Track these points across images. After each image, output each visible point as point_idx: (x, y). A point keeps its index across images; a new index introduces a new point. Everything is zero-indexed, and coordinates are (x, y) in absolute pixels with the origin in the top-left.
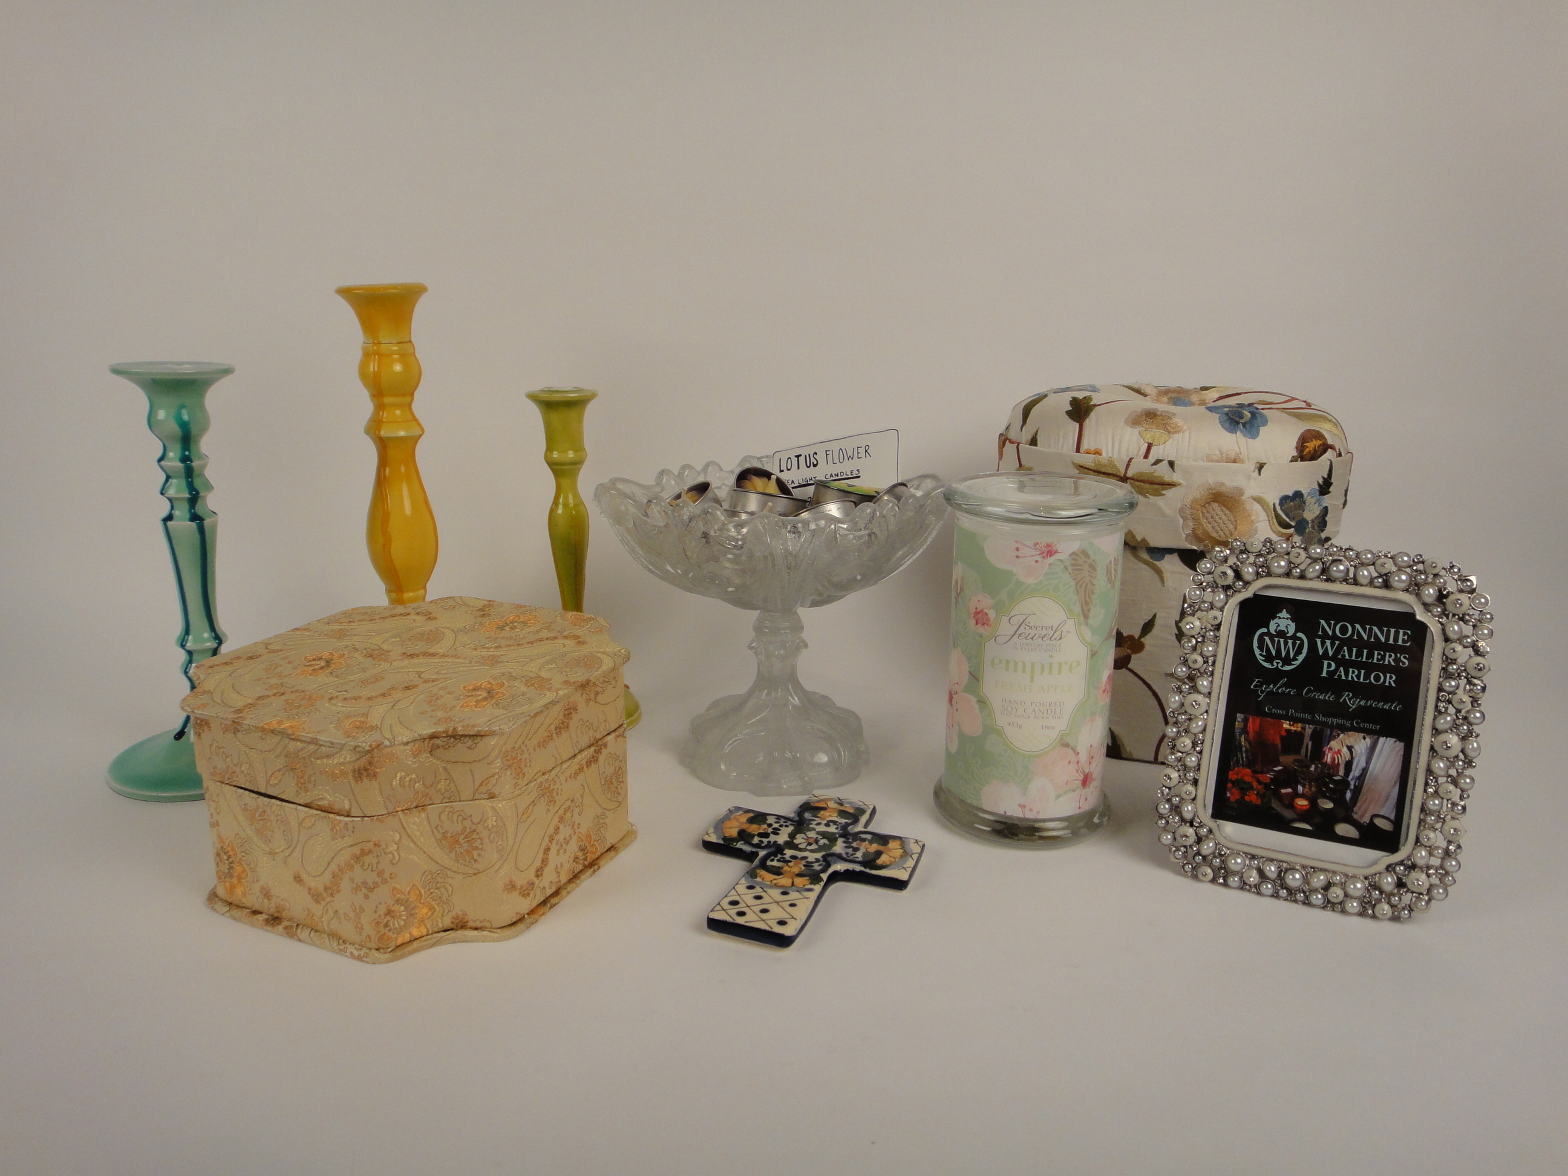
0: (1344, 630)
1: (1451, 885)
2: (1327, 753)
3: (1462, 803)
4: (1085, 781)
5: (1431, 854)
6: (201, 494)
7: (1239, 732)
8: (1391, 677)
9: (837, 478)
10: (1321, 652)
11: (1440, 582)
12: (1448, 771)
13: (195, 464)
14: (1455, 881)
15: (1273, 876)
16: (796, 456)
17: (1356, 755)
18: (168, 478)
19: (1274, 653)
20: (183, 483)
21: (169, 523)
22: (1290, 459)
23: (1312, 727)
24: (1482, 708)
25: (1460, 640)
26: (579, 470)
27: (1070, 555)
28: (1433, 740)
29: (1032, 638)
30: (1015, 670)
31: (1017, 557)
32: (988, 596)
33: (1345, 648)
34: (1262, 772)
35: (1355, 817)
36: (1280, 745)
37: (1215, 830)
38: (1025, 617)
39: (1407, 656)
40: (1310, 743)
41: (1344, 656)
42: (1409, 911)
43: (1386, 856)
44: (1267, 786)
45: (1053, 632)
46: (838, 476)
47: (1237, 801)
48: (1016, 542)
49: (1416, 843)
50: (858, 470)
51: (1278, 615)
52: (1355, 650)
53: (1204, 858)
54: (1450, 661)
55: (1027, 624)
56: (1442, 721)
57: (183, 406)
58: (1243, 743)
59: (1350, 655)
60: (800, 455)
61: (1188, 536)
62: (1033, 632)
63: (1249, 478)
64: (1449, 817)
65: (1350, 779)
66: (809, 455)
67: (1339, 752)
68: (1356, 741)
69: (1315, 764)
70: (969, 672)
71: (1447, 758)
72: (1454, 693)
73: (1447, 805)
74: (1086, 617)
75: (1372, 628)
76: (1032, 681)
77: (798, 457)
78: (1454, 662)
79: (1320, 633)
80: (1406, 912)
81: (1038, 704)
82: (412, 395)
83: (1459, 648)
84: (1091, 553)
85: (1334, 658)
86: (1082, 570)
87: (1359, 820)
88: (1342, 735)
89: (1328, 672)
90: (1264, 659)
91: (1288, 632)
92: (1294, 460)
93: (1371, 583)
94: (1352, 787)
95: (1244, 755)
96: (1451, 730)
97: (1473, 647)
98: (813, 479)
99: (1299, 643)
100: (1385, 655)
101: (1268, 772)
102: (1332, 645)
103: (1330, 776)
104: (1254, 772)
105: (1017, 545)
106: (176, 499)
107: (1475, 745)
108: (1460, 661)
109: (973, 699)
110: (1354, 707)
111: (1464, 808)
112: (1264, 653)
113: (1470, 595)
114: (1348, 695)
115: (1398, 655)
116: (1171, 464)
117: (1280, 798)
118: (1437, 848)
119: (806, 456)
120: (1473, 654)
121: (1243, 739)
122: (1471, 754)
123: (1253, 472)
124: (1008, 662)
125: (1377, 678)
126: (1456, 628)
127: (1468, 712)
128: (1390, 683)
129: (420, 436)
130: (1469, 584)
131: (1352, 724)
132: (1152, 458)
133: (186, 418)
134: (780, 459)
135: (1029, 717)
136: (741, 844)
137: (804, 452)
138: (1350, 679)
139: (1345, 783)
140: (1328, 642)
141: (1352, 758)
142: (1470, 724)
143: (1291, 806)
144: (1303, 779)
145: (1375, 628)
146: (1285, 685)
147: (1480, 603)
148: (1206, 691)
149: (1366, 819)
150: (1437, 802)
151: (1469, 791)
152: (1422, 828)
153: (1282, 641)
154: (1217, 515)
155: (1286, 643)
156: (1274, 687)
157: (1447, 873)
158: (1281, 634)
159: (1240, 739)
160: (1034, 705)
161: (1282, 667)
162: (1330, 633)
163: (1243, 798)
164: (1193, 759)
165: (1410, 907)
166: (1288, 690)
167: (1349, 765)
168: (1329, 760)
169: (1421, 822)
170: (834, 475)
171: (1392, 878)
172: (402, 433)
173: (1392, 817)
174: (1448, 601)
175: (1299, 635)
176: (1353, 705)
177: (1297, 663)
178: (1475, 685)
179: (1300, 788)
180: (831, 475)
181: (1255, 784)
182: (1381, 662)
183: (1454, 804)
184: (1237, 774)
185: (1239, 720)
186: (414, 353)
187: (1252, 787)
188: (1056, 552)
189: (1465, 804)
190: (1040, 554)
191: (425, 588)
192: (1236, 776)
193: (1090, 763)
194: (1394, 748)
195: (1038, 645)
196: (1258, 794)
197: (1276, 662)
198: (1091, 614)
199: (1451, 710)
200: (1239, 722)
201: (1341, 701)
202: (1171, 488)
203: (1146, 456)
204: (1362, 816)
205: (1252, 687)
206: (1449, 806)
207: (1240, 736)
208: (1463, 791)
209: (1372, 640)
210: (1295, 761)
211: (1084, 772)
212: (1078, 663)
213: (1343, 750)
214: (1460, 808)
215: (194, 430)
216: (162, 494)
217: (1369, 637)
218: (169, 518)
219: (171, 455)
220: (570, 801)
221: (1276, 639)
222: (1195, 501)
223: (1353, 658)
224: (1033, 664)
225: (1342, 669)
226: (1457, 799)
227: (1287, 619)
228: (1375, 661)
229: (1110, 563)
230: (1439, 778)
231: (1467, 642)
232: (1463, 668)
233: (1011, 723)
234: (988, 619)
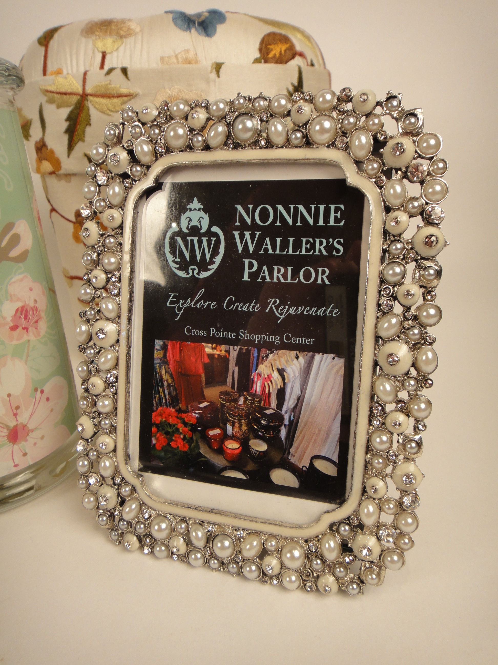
0: (264, 215)
1: (408, 549)
2: (256, 380)
3: (417, 437)
4: (14, 437)
5: (380, 509)
7: (160, 364)
8: (324, 272)
10: (240, 248)
11: (374, 124)
12: (397, 396)
14: (413, 542)
15: (201, 544)
17: (289, 381)
19: (187, 256)
22: (252, 61)
23: (237, 348)
24: (437, 302)
25: (403, 207)
28: (377, 352)
33: (268, 240)
34: (187, 411)
35: (293, 460)
36: (203, 375)
37: (139, 488)
39: (342, 240)
40: (236, 369)
41: (266, 250)
42: (358, 585)
43: (327, 512)
44: (193, 428)
47: (163, 449)
49: (363, 495)
51: (189, 207)
52: (278, 240)
53: (129, 524)
54: (392, 239)
56: (386, 325)
58: (164, 377)
59: (274, 248)
63: (208, 81)
64: (401, 457)
65: (283, 412)
67: (269, 377)
68: (287, 361)
69: (244, 396)
71: (394, 377)
72: (399, 284)
73: (398, 442)
75: (298, 208)
78: (397, 238)
79: (238, 223)
80: (355, 586)
83: (403, 217)
85: (255, 255)
87: (296, 463)
88: (271, 356)
89: (250, 275)
90: (177, 266)
91: (201, 228)
92: (257, 61)
93: (288, 143)
94: (286, 422)
95: (166, 391)
96: (398, 336)
97: (421, 214)
99: (215, 240)
100: (315, 242)
101: (193, 410)
102: (253, 237)
103: (261, 410)
104: (180, 411)
107: (430, 355)
108: (406, 236)
110: (282, 317)
111: (419, 444)
112: (177, 259)
113: (415, 138)
114: (275, 302)
115: (331, 240)
116: (124, 71)
117: (207, 440)
118: (388, 501)
120: (422, 224)
121: (163, 372)
122: (426, 368)
123: (211, 72)
125: (307, 276)
126: (398, 189)
127: (418, 308)
128: (322, 280)
130: (413, 120)
131: (281, 340)
132: (106, 68)
138: (275, 280)
139: (278, 417)
140: (247, 234)
141: (284, 384)
142: (422, 326)
143: (221, 451)
144: (232, 416)
145: (301, 208)
146: (204, 298)
147: (429, 146)
148: (112, 315)
149: (304, 463)
150: (384, 438)
151: (425, 421)
152: (370, 473)
153: (195, 239)
155: (200, 242)
156: (192, 301)
157: (402, 535)
158: (194, 231)
159: (160, 372)
161: (198, 274)
162: (249, 221)
163: (169, 444)
164: (107, 403)
165: (359, 578)
166: (207, 303)
167: (281, 393)
168: (259, 390)
169: (367, 465)
171: (335, 542)
173: (335, 458)
174: (386, 151)
175: (215, 229)
176: (281, 314)
177: (214, 267)
178: (425, 268)
179: (229, 428)
181: (181, 428)
182: (311, 253)
183: (408, 440)
184: (161, 415)
185: (157, 347)
187: (178, 429)
189: (421, 439)
192: (160, 419)
194: (332, 368)
196: (184, 439)
197: (191, 269)
199: (398, 309)
200: (157, 350)
201: (267, 311)
203: (102, 67)
204: (300, 460)
205: (168, 304)
206: (401, 441)
207: (160, 367)
208: (417, 420)
209: (299, 224)
210: (222, 393)
211: (8, 426)
213: (273, 375)
214: (414, 445)
217: (295, 221)
221: (189, 239)
223: (278, 252)
225: (265, 268)
226: (409, 431)
227: (199, 210)
228: (304, 252)
230: (387, 405)
231: (414, 207)
232: (410, 246)
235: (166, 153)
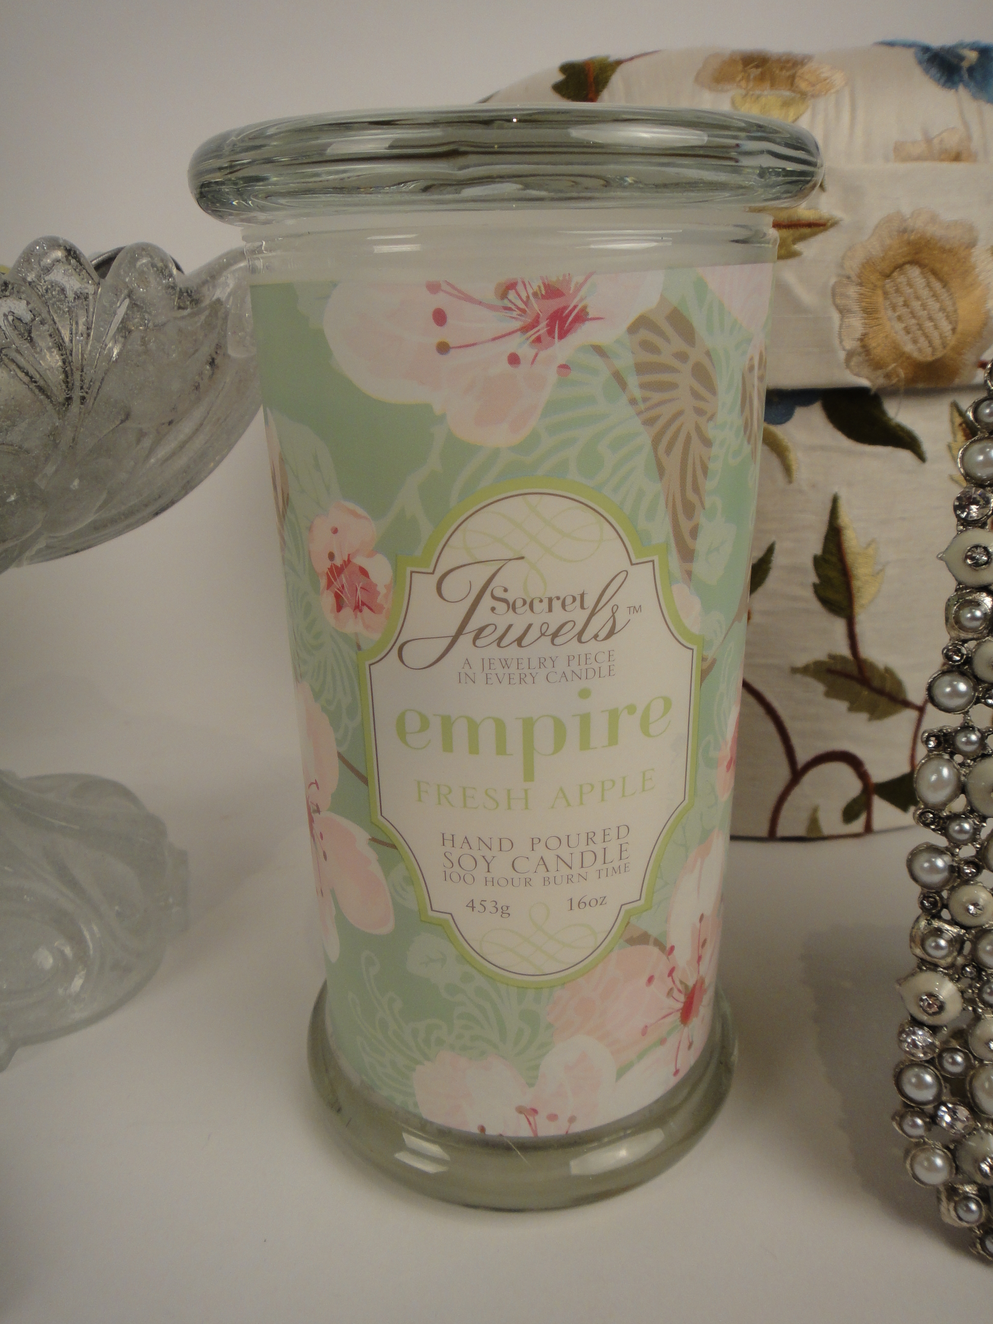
4: (687, 1013)
27: (633, 329)
29: (519, 641)
30: (474, 748)
31: (443, 348)
32: (360, 511)
38: (489, 570)
45: (587, 613)
48: (434, 288)
55: (499, 593)
61: (850, 355)
62: (519, 622)
70: (340, 756)
74: (687, 554)
76: (529, 774)
81: (553, 843)
84: (697, 320)
86: (673, 386)
105: (440, 300)
109: (361, 836)
124: (447, 723)
135: (527, 882)
160: (540, 848)
188: (582, 317)
190: (525, 329)
193: (700, 958)
195: (541, 664)
198: (701, 545)
202: (814, 234)
211: (686, 987)
212: (668, 703)
222: (868, 264)
224: (528, 725)
229: (751, 368)
233: (477, 904)
234: (369, 589)
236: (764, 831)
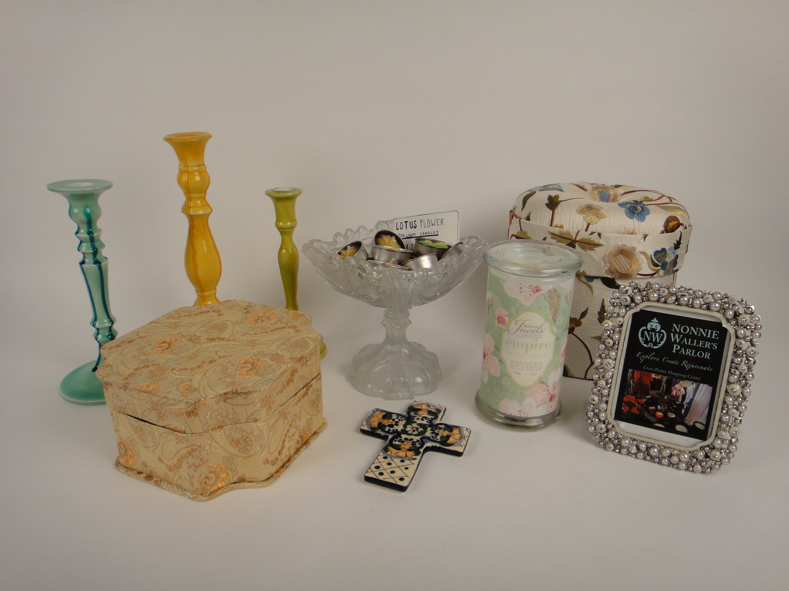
0: (685, 329)
1: (732, 458)
2: (673, 390)
3: (740, 418)
4: (551, 399)
5: (723, 442)
6: (99, 250)
7: (630, 378)
8: (708, 354)
9: (426, 235)
10: (673, 340)
11: (736, 308)
12: (734, 403)
13: (95, 235)
14: (734, 456)
15: (644, 450)
16: (405, 222)
17: (688, 392)
18: (81, 242)
19: (649, 339)
20: (89, 244)
21: (83, 265)
22: (660, 232)
23: (667, 377)
24: (753, 372)
25: (744, 338)
26: (293, 231)
27: (548, 292)
28: (727, 387)
29: (527, 332)
30: (518, 347)
31: (521, 292)
32: (505, 310)
33: (685, 339)
34: (640, 398)
35: (686, 422)
36: (650, 385)
37: (616, 426)
38: (524, 321)
39: (717, 344)
40: (665, 385)
41: (684, 342)
42: (710, 469)
43: (700, 442)
44: (642, 405)
45: (538, 329)
46: (427, 234)
47: (627, 412)
48: (521, 285)
49: (715, 437)
50: (437, 232)
51: (652, 321)
52: (690, 340)
53: (610, 439)
54: (738, 348)
55: (525, 325)
56: (732, 378)
57: (87, 206)
58: (631, 384)
59: (688, 342)
60: (407, 222)
61: (606, 271)
62: (528, 329)
63: (639, 242)
64: (733, 425)
65: (684, 404)
66: (412, 222)
67: (680, 390)
68: (688, 385)
69: (667, 395)
70: (495, 346)
71: (734, 396)
72: (739, 364)
73: (732, 419)
74: (555, 321)
75: (700, 329)
76: (526, 352)
77: (406, 222)
78: (740, 349)
79: (673, 331)
80: (709, 470)
81: (529, 364)
82: (206, 192)
83: (743, 342)
84: (558, 290)
85: (679, 344)
86: (553, 298)
87: (688, 423)
88: (681, 382)
89: (676, 351)
90: (644, 342)
91: (657, 329)
92: (662, 232)
93: (700, 307)
94: (685, 407)
95: (632, 390)
96: (737, 383)
97: (750, 342)
98: (414, 235)
99: (662, 335)
100: (705, 343)
101: (643, 398)
102: (679, 337)
103: (675, 402)
104: (636, 398)
105: (521, 286)
106: (86, 253)
107: (748, 390)
108: (744, 348)
109: (496, 359)
110: (688, 368)
111: (741, 421)
112: (644, 340)
113: (750, 316)
114: (686, 362)
115: (712, 343)
116: (599, 235)
117: (649, 411)
118: (726, 440)
119: (410, 222)
120: (750, 345)
121: (631, 382)
122: (746, 394)
123: (641, 239)
124: (514, 342)
125: (701, 354)
126: (742, 332)
127: (746, 374)
128: (707, 357)
129: (211, 213)
130: (750, 310)
131: (687, 377)
132: (589, 231)
133: (88, 211)
134: (397, 223)
135: (524, 369)
136: (380, 431)
137: (409, 220)
138: (687, 354)
139: (681, 405)
140: (677, 335)
141: (686, 393)
142: (746, 380)
143: (654, 415)
144: (661, 403)
145: (701, 329)
146: (654, 356)
147: (756, 320)
148: (614, 357)
149: (691, 424)
150: (727, 418)
151: (744, 413)
152: (719, 429)
153: (653, 333)
154: (622, 261)
155: (655, 335)
156: (648, 356)
157: (730, 452)
158: (653, 330)
159: (630, 382)
160: (527, 364)
161: (653, 347)
162: (678, 331)
163: (630, 410)
164: (606, 391)
165: (711, 467)
166: (655, 358)
167: (684, 397)
168: (674, 394)
169: (719, 427)
170: (425, 233)
171: (703, 453)
172: (201, 212)
173: (704, 423)
174: (739, 318)
175: (662, 331)
176: (688, 367)
177: (660, 345)
178: (750, 361)
179: (659, 407)
180: (423, 233)
181: (636, 404)
182: (703, 347)
183: (736, 419)
184: (628, 398)
185: (630, 372)
186: (206, 171)
187: (635, 405)
188: (541, 290)
189: (741, 419)
190: (532, 291)
191: (215, 289)
192: (627, 400)
193: (554, 390)
194: (707, 390)
195: (530, 335)
196: (638, 409)
197: (650, 344)
198: (557, 320)
199: (737, 373)
200: (629, 373)
201: (682, 365)
202: (599, 247)
203: (586, 230)
204: (690, 421)
205: (637, 356)
206: (733, 419)
207: (630, 380)
208: (741, 413)
209: (699, 335)
210: (657, 393)
211: (551, 394)
212: (550, 343)
213: (681, 389)
214: (739, 421)
215: (93, 218)
216: (79, 250)
217: (698, 334)
218: (83, 263)
219: (82, 231)
220: (294, 416)
221: (650, 333)
222: (610, 253)
223: (689, 344)
224: (527, 344)
225: (683, 349)
226: (737, 416)
227: (657, 323)
228: (700, 346)
229: (568, 293)
230: (729, 406)
231: (748, 339)
232: (745, 352)
233: (515, 372)
234: (505, 321)
235: (646, 301)
236: (583, 377)
